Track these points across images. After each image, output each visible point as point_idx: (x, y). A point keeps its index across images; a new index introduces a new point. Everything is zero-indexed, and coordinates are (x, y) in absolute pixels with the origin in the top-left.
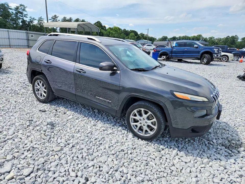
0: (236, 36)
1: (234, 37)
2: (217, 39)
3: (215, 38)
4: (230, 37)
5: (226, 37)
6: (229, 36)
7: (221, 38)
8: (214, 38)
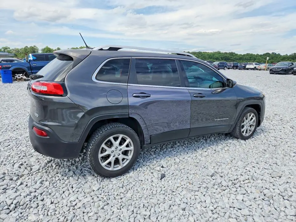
0: (35, 46)
1: (33, 47)
2: (13, 49)
3: (11, 49)
4: (29, 47)
5: (23, 47)
6: (27, 47)
7: (18, 49)
8: (9, 48)
